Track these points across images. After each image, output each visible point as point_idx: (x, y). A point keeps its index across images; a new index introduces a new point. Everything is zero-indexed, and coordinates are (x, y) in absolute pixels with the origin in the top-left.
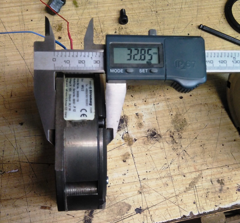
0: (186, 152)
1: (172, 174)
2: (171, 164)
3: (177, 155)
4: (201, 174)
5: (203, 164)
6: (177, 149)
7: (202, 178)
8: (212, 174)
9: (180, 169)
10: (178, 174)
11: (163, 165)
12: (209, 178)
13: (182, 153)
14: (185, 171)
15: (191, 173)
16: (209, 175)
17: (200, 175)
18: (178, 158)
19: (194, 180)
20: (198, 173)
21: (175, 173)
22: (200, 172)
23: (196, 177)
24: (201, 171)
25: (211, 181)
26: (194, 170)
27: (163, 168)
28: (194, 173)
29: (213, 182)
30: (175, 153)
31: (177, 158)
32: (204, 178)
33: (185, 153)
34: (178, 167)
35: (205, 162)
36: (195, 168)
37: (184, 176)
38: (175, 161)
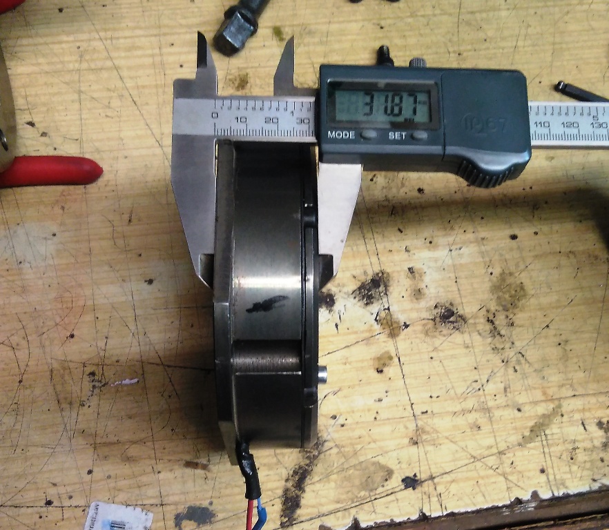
0: (523, 356)
1: (491, 404)
2: (488, 381)
3: (503, 362)
4: (560, 406)
5: (563, 385)
6: (503, 349)
7: (562, 415)
8: (584, 409)
9: (508, 394)
10: (504, 404)
11: (469, 383)
12: (577, 416)
13: (514, 359)
14: (521, 399)
15: (535, 403)
16: (579, 411)
17: (555, 410)
18: (506, 370)
19: (541, 421)
20: (551, 406)
21: (497, 402)
22: (557, 402)
23: (546, 412)
24: (559, 399)
25: (583, 424)
26: (543, 398)
27: (468, 391)
28: (543, 405)
29: (586, 427)
30: (497, 357)
31: (502, 370)
32: (565, 417)
33: (522, 358)
34: (505, 389)
35: (567, 379)
36: (544, 394)
37: (519, 410)
38: (498, 374)
